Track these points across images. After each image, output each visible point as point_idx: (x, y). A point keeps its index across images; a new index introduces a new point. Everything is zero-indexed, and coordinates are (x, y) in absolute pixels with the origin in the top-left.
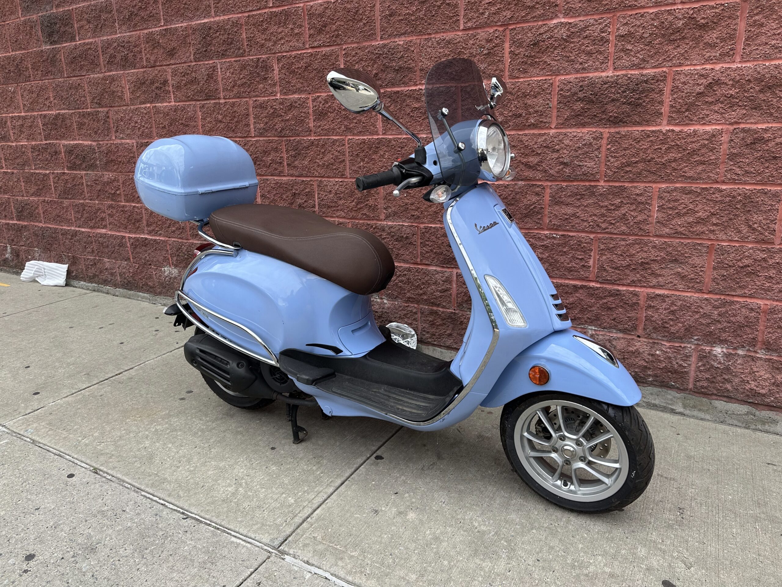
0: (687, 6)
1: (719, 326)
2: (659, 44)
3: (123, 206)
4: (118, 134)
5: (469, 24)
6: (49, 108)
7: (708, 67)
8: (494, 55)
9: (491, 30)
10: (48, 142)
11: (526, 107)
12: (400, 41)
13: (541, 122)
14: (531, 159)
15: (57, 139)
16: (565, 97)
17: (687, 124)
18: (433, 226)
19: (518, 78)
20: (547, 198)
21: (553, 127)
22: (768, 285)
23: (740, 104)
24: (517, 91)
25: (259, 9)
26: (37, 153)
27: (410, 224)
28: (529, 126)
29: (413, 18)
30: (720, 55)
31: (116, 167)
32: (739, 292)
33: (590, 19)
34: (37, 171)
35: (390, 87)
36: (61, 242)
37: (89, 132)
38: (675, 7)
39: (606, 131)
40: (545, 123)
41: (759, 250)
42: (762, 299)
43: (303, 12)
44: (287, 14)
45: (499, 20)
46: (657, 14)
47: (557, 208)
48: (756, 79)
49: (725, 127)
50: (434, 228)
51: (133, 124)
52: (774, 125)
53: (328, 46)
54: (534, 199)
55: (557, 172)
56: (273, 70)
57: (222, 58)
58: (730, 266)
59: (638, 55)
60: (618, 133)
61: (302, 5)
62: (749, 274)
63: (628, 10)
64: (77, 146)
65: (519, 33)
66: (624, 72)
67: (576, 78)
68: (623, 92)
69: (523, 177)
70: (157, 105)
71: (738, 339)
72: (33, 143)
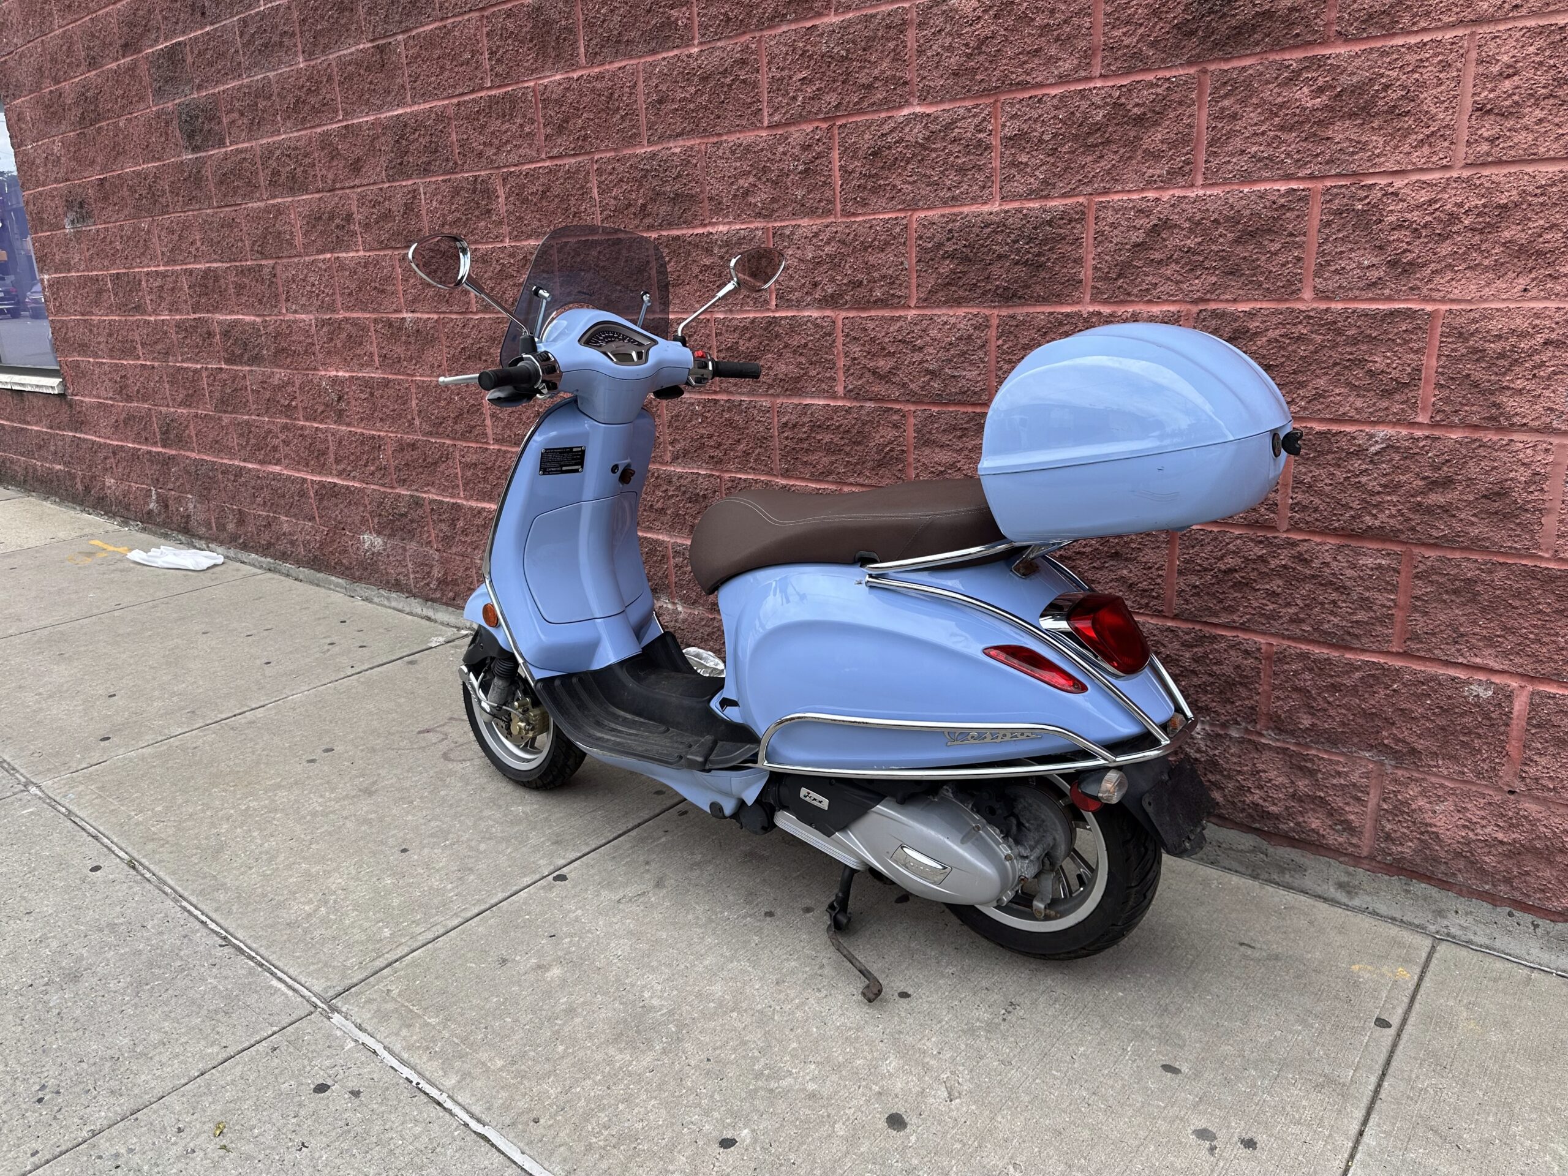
0: (1111, 84)
1: (1195, 681)
2: (1069, 153)
3: (302, 428)
4: (289, 304)
5: (776, 118)
6: (196, 259)
7: (1151, 195)
8: (815, 173)
9: (808, 128)
10: (197, 316)
11: (869, 268)
12: (676, 147)
13: (893, 295)
14: (881, 363)
15: (208, 311)
16: (926, 250)
17: (1122, 302)
18: (743, 477)
19: (854, 215)
20: (911, 433)
21: (912, 305)
22: (1271, 607)
23: (1207, 264)
24: (855, 240)
25: (473, 91)
26: (183, 334)
27: (709, 472)
28: (875, 302)
29: (692, 106)
30: (1168, 173)
31: (289, 360)
32: (1224, 619)
33: (960, 107)
34: (185, 365)
35: (666, 229)
36: (222, 485)
37: (251, 300)
38: (1092, 85)
39: (996, 314)
40: (899, 297)
41: (1252, 540)
42: (1263, 633)
43: (535, 95)
44: (512, 100)
45: (820, 110)
46: (1062, 98)
47: (927, 451)
48: (1228, 219)
49: (1183, 308)
50: (745, 480)
51: (308, 288)
52: (1265, 305)
53: (574, 155)
54: (891, 434)
55: (922, 388)
56: (497, 197)
57: (425, 176)
58: (1206, 569)
59: (1037, 173)
60: (1013, 317)
61: (532, 84)
62: (1238, 585)
63: (1017, 90)
64: (236, 321)
65: (852, 133)
66: (1016, 205)
67: (943, 216)
68: (1016, 241)
69: (871, 395)
70: (340, 255)
71: (1228, 707)
72: (178, 317)
